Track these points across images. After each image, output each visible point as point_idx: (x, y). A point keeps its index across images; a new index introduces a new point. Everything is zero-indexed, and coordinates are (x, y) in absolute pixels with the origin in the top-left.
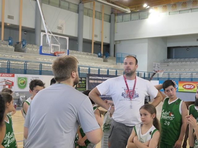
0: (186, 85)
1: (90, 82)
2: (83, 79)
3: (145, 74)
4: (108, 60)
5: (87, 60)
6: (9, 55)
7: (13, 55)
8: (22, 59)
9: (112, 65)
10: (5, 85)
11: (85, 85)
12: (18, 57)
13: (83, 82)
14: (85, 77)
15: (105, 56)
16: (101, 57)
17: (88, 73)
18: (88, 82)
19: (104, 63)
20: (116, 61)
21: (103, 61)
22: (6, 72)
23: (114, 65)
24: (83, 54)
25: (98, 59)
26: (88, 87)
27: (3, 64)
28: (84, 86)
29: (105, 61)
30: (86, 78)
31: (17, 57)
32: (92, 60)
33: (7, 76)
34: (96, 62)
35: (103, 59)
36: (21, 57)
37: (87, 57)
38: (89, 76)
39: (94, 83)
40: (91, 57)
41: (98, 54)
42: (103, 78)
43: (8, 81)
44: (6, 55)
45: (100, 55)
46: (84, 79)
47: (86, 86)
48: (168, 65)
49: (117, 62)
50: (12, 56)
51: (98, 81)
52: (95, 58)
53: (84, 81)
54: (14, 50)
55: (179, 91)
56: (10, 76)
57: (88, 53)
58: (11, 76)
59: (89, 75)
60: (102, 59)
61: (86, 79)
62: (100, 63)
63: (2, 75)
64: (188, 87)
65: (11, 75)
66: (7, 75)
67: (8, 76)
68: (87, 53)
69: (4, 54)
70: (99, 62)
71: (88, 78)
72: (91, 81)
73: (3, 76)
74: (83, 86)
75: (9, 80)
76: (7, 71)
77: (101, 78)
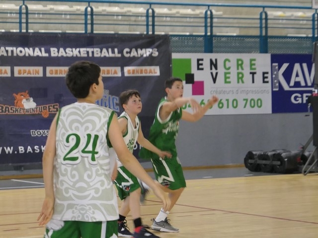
42: (53, 50)
77: (38, 52)
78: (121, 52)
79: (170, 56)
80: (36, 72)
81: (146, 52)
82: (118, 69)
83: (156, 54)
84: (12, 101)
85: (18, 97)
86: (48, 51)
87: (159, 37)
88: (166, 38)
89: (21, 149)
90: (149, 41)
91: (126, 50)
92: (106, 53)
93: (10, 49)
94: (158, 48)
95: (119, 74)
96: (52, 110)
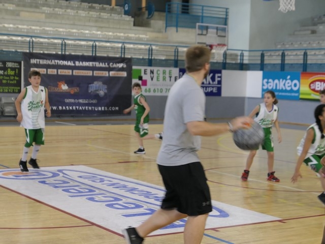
0: (317, 83)
2: (9, 65)
3: (242, 55)
5: (72, 22)
11: (17, 78)
13: (11, 72)
15: (147, 12)
17: (28, 51)
21: (132, 23)
23: (159, 32)
28: (12, 82)
30: (20, 63)
38: (30, 58)
39: (47, 75)
42: (77, 62)
46: (13, 64)
47: (19, 81)
48: (313, 32)
49: (166, 24)
51: (60, 70)
53: (12, 69)
55: (301, 96)
59: (30, 55)
61: (20, 65)
64: (319, 86)
71: (27, 62)
74: (12, 80)
77: (70, 63)
78: (108, 65)
79: (131, 67)
80: (68, 72)
81: (121, 65)
82: (107, 72)
83: (125, 66)
84: (57, 86)
85: (60, 83)
86: (74, 63)
87: (127, 58)
88: (129, 59)
89: (60, 108)
90: (122, 60)
91: (111, 64)
92: (102, 65)
93: (56, 61)
94: (126, 63)
95: (107, 75)
96: (75, 90)
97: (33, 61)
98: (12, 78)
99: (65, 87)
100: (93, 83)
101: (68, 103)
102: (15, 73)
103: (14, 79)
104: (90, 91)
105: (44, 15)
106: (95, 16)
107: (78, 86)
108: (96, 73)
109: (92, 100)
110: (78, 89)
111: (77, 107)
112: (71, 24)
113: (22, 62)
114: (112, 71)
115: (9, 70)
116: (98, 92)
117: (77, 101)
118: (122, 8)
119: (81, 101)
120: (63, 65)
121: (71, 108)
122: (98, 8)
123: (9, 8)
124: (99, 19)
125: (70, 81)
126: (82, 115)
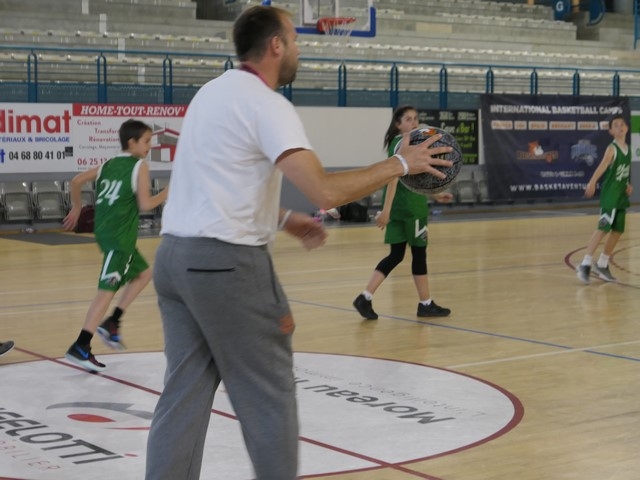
1: (494, 127)
2: (463, 116)
4: (602, 30)
5: (496, 38)
6: (175, 35)
7: (193, 35)
8: (222, 47)
9: (613, 52)
10: (159, 148)
11: (473, 139)
12: (207, 41)
13: (464, 129)
14: (474, 107)
15: (587, 14)
16: (568, 20)
17: (484, 92)
18: (487, 126)
19: (579, 42)
20: (633, 31)
21: (574, 35)
22: (163, 100)
23: (623, 49)
24: (485, 12)
25: (551, 26)
26: (486, 150)
27: (150, 69)
28: (470, 145)
29: (583, 35)
30: (476, 113)
31: (203, 39)
32: (522, 34)
33: (163, 115)
34: (543, 40)
35: (575, 28)
36: (218, 40)
37: (502, 21)
38: (490, 104)
39: (514, 132)
40: (519, 22)
41: (554, 8)
42: (554, 108)
43: (167, 134)
44: (163, 33)
45: (562, 9)
46: (468, 114)
47: (476, 144)
49: (636, 34)
50: (187, 38)
51: (531, 123)
52: (535, 23)
53: (467, 123)
54: (194, 12)
56: (174, 115)
57: (509, 5)
58: (177, 114)
59: (490, 99)
60: (570, 27)
61: (477, 116)
62: (556, 45)
63: (146, 109)
65: (176, 110)
66: (165, 110)
67: (167, 115)
68: (502, 4)
69: (156, 32)
70: (553, 42)
71: (486, 110)
72: (499, 122)
73: (150, 116)
74: (465, 143)
75: (171, 128)
76: (162, 96)
77: (544, 110)
78: (598, 110)
79: (629, 113)
80: (541, 125)
81: (615, 110)
82: (596, 123)
83: (621, 112)
85: (531, 145)
86: (550, 109)
87: (622, 98)
88: (626, 99)
89: (536, 187)
90: (615, 100)
91: (602, 108)
92: (588, 111)
93: (526, 107)
94: (622, 106)
95: (597, 128)
96: (553, 156)
97: (495, 109)
98: (466, 138)
99: (538, 152)
100: (576, 143)
101: (545, 178)
102: (470, 130)
103: (468, 141)
104: (573, 157)
105: (450, 27)
106: (520, 25)
107: (556, 148)
108: (583, 126)
109: (578, 171)
110: (557, 152)
111: (560, 185)
112: (495, 42)
113: (480, 112)
114: (603, 120)
115: (462, 124)
116: (584, 158)
117: (557, 174)
118: (549, 8)
119: (562, 174)
120: (535, 114)
121: (551, 186)
122: (515, 10)
123: (395, 17)
124: (525, 31)
125: (546, 139)
126: (567, 197)
